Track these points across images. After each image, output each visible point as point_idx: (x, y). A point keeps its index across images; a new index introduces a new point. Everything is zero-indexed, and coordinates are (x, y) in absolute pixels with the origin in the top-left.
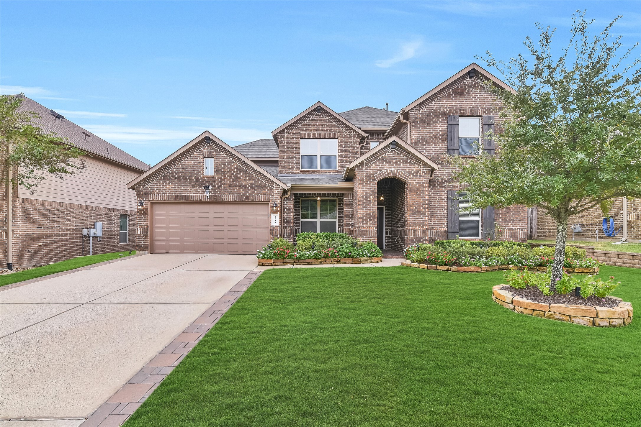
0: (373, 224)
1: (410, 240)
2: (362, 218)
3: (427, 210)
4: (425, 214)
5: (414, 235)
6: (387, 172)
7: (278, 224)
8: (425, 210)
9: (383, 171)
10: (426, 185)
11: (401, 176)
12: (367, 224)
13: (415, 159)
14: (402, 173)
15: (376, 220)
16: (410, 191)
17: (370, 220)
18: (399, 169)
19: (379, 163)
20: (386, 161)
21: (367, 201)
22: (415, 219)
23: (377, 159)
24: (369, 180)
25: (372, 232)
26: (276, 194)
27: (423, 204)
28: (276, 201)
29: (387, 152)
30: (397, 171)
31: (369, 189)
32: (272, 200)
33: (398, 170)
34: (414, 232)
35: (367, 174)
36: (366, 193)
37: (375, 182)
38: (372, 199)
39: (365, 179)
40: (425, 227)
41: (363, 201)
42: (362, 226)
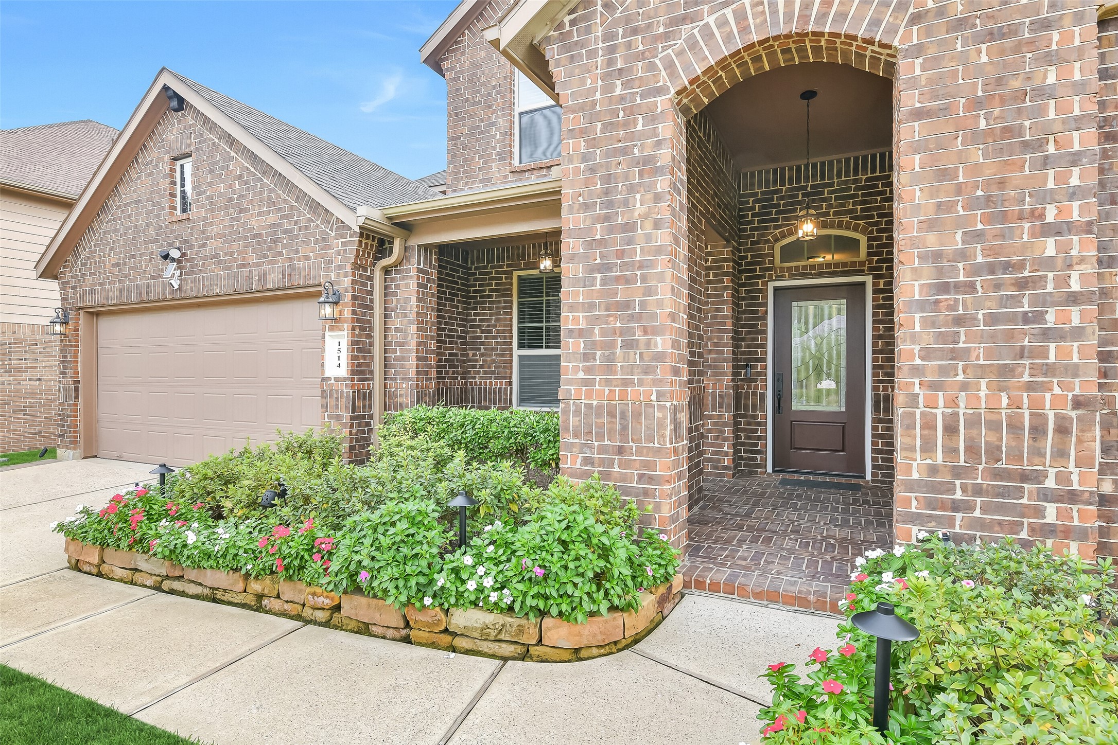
1: (910, 486)
3: (1078, 245)
4: (1063, 281)
5: (951, 451)
6: (740, 16)
8: (1064, 249)
9: (711, 19)
10: (1067, 37)
12: (610, 370)
17: (629, 345)
21: (611, 230)
22: (959, 321)
24: (623, 99)
25: (637, 415)
27: (1047, 197)
31: (625, 151)
34: (951, 430)
35: (611, 62)
36: (608, 179)
37: (663, 103)
38: (639, 209)
39: (598, 95)
40: (1057, 390)
41: (590, 230)
42: (586, 383)
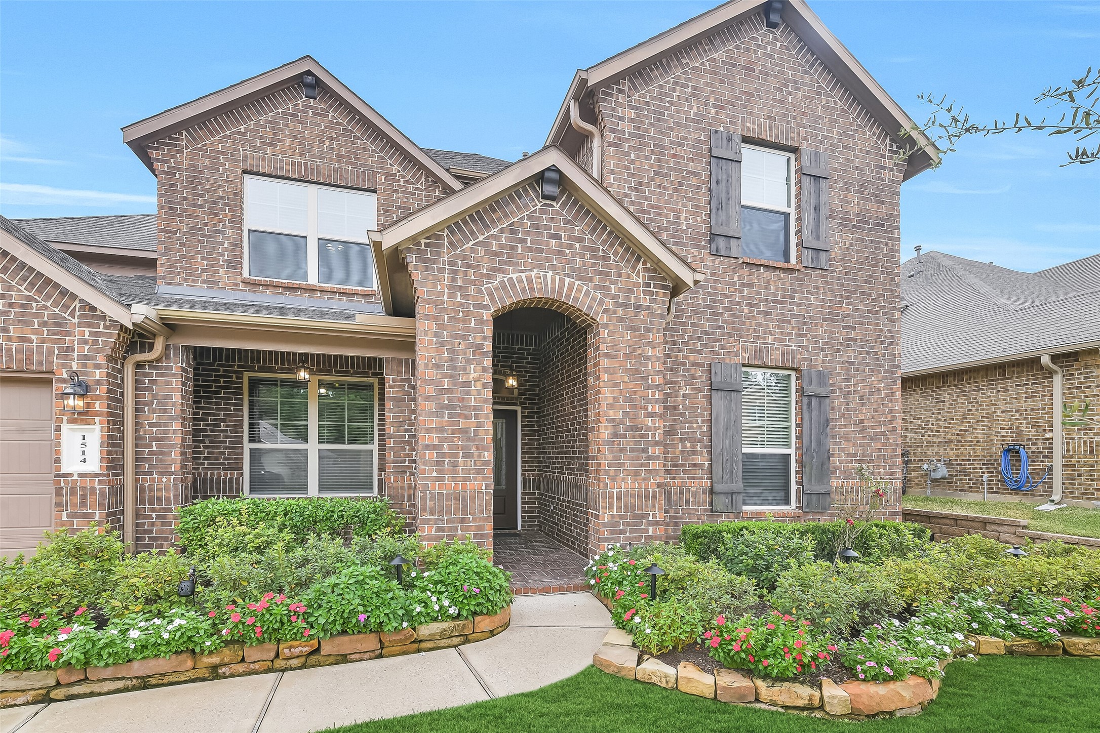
0: (479, 472)
1: (605, 525)
2: (435, 447)
3: (659, 423)
4: (654, 436)
5: (619, 508)
6: (529, 281)
7: (94, 465)
8: (654, 423)
9: (514, 276)
10: (655, 337)
11: (576, 299)
12: (454, 470)
13: (621, 245)
14: (579, 290)
15: (488, 456)
16: (607, 355)
17: (468, 456)
18: (569, 276)
19: (501, 246)
20: (523, 241)
21: (455, 384)
22: (621, 450)
23: (494, 231)
24: (461, 305)
25: (473, 498)
26: (85, 342)
27: (649, 401)
28: (85, 374)
29: (526, 206)
30: (562, 281)
31: (463, 337)
32: (64, 366)
33: (567, 280)
34: (619, 498)
35: (454, 280)
36: (452, 351)
37: (487, 315)
38: (473, 375)
39: (445, 298)
40: (652, 481)
41: (440, 382)
42: (438, 479)
